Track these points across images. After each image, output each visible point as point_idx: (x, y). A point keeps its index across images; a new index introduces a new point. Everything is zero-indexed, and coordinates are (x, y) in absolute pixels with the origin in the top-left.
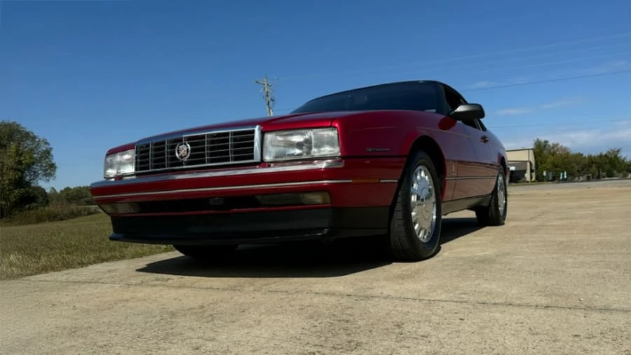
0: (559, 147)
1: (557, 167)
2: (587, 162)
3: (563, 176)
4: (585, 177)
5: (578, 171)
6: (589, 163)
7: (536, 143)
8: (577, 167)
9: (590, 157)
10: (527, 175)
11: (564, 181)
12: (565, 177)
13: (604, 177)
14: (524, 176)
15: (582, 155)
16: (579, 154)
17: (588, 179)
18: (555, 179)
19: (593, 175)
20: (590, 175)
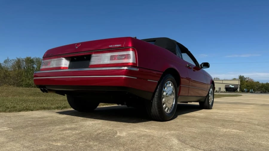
0: (249, 79)
1: (248, 87)
2: (261, 85)
3: (251, 91)
4: (260, 92)
5: (257, 89)
6: (262, 86)
7: (239, 77)
8: (257, 87)
9: (262, 84)
10: (238, 90)
11: (252, 92)
12: (252, 91)
13: (267, 92)
14: (237, 90)
15: (259, 82)
16: (258, 82)
17: (261, 93)
18: (248, 92)
19: (263, 91)
20: (262, 91)
